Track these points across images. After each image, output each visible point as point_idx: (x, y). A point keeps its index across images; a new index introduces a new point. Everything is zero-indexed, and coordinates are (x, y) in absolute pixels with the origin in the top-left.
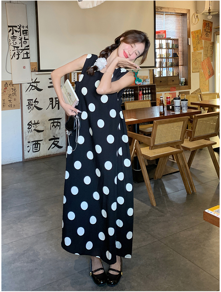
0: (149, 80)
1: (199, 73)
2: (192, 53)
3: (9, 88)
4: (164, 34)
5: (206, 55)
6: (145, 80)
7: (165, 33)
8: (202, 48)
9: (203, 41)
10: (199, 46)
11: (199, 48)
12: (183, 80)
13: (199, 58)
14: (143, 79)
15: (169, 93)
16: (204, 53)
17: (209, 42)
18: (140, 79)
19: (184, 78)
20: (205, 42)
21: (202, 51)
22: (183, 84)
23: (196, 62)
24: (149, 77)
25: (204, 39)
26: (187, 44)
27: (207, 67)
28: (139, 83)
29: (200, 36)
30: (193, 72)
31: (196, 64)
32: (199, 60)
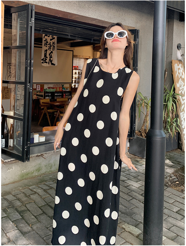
0: (69, 89)
3: (6, 89)
4: (77, 68)
6: (67, 89)
14: (66, 88)
18: (65, 88)
24: (69, 87)
28: (64, 90)
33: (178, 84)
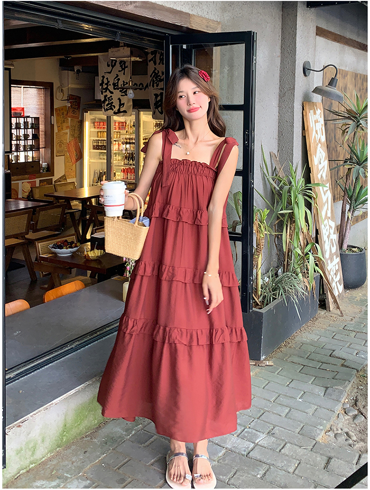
1: (64, 157)
2: (56, 133)
5: (73, 135)
7: (23, 111)
8: (67, 127)
9: (69, 119)
10: (65, 125)
11: (64, 128)
12: (44, 165)
13: (65, 140)
15: (28, 182)
16: (70, 133)
17: (76, 120)
19: (46, 164)
20: (71, 120)
21: (68, 131)
22: (45, 171)
23: (61, 143)
25: (70, 117)
26: (50, 124)
27: (74, 149)
29: (66, 113)
30: (56, 156)
31: (60, 146)
32: (65, 141)
33: (316, 156)
